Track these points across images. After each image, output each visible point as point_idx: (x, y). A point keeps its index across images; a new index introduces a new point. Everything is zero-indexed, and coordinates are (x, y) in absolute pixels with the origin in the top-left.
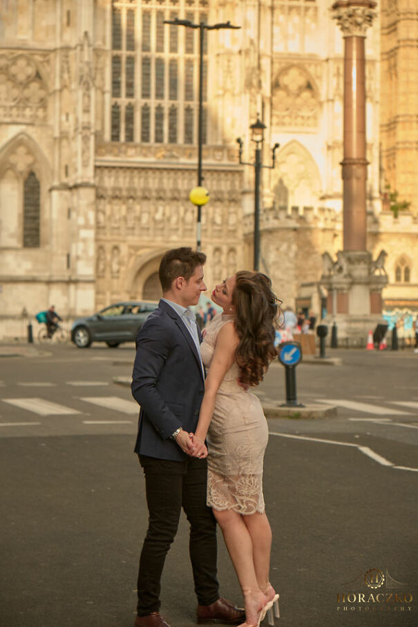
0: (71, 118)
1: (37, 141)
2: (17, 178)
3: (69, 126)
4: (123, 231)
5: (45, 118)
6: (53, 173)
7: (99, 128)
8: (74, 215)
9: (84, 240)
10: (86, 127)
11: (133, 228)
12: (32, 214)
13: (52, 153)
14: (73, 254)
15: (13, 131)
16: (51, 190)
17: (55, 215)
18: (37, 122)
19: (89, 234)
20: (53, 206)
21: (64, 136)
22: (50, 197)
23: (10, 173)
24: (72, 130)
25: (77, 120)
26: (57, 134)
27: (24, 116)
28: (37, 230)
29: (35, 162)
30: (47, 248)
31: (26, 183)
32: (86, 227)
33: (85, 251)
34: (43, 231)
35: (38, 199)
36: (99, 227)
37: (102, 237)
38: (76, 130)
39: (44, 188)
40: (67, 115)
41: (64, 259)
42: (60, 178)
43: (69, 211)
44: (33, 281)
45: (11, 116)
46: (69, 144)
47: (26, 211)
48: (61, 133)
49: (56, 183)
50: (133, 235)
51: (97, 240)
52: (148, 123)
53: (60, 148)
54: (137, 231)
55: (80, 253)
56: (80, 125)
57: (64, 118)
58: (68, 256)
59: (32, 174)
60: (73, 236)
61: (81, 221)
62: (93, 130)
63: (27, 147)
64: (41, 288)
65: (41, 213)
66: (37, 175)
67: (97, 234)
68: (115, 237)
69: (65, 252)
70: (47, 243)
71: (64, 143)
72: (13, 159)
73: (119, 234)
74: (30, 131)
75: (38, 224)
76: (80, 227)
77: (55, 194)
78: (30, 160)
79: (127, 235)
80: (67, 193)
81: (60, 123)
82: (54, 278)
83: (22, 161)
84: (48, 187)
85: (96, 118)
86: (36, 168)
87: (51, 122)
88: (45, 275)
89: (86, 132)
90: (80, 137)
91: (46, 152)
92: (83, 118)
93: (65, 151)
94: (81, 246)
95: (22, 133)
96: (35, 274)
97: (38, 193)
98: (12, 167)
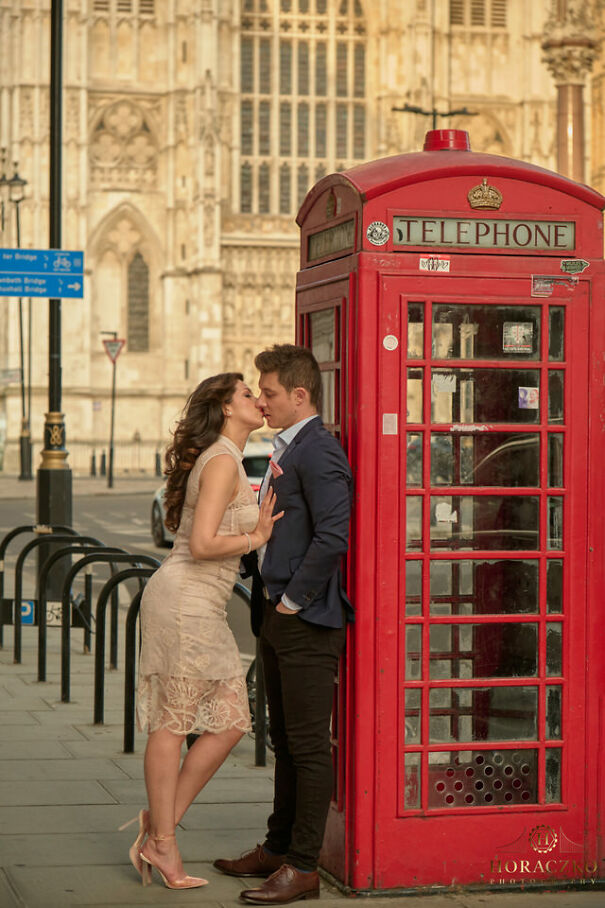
0: (189, 182)
1: (144, 212)
2: (119, 261)
3: (187, 193)
4: (257, 329)
5: (154, 183)
6: (165, 254)
7: (225, 196)
8: (193, 309)
9: (208, 342)
10: (210, 195)
11: (271, 326)
12: (137, 308)
13: (165, 229)
14: (193, 360)
15: (114, 200)
16: (163, 277)
17: (169, 309)
18: (145, 189)
19: (214, 334)
20: (167, 297)
21: (180, 206)
22: (163, 287)
23: (110, 255)
24: (190, 198)
25: (197, 185)
26: (171, 204)
27: (127, 180)
28: (146, 328)
29: (142, 240)
30: (159, 352)
31: (131, 268)
32: (210, 324)
33: (209, 356)
34: (154, 330)
35: (146, 289)
36: (226, 325)
37: (230, 337)
38: (196, 198)
39: (154, 275)
40: (184, 179)
41: (182, 366)
42: (174, 262)
43: (187, 304)
44: (141, 395)
45: (110, 180)
46: (187, 217)
47: (131, 305)
48: (177, 202)
49: (170, 268)
50: (271, 334)
51: (224, 342)
52: (289, 188)
53: (175, 221)
54: (276, 330)
55: (202, 359)
56: (201, 193)
57: (179, 182)
58: (187, 363)
59: (138, 256)
60: (193, 336)
61: (204, 317)
62: (218, 199)
63: (130, 220)
64: (150, 404)
65: (151, 306)
66: (146, 258)
67: (224, 333)
68: (248, 338)
69: (183, 357)
70: (159, 345)
71: (181, 214)
72: (113, 237)
73: (253, 334)
74: (136, 199)
75: (147, 321)
76: (202, 325)
77: (169, 281)
78: (135, 237)
79: (263, 334)
80: (184, 281)
81: (175, 189)
82: (169, 392)
83: (125, 239)
84: (159, 273)
85: (222, 183)
86: (143, 247)
87: (162, 188)
88: (157, 388)
89: (208, 202)
90: (201, 208)
91: (156, 228)
92: (206, 184)
93: (182, 226)
94: (204, 349)
95: (125, 203)
96: (144, 386)
97: (147, 281)
98: (113, 247)
